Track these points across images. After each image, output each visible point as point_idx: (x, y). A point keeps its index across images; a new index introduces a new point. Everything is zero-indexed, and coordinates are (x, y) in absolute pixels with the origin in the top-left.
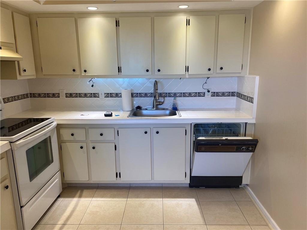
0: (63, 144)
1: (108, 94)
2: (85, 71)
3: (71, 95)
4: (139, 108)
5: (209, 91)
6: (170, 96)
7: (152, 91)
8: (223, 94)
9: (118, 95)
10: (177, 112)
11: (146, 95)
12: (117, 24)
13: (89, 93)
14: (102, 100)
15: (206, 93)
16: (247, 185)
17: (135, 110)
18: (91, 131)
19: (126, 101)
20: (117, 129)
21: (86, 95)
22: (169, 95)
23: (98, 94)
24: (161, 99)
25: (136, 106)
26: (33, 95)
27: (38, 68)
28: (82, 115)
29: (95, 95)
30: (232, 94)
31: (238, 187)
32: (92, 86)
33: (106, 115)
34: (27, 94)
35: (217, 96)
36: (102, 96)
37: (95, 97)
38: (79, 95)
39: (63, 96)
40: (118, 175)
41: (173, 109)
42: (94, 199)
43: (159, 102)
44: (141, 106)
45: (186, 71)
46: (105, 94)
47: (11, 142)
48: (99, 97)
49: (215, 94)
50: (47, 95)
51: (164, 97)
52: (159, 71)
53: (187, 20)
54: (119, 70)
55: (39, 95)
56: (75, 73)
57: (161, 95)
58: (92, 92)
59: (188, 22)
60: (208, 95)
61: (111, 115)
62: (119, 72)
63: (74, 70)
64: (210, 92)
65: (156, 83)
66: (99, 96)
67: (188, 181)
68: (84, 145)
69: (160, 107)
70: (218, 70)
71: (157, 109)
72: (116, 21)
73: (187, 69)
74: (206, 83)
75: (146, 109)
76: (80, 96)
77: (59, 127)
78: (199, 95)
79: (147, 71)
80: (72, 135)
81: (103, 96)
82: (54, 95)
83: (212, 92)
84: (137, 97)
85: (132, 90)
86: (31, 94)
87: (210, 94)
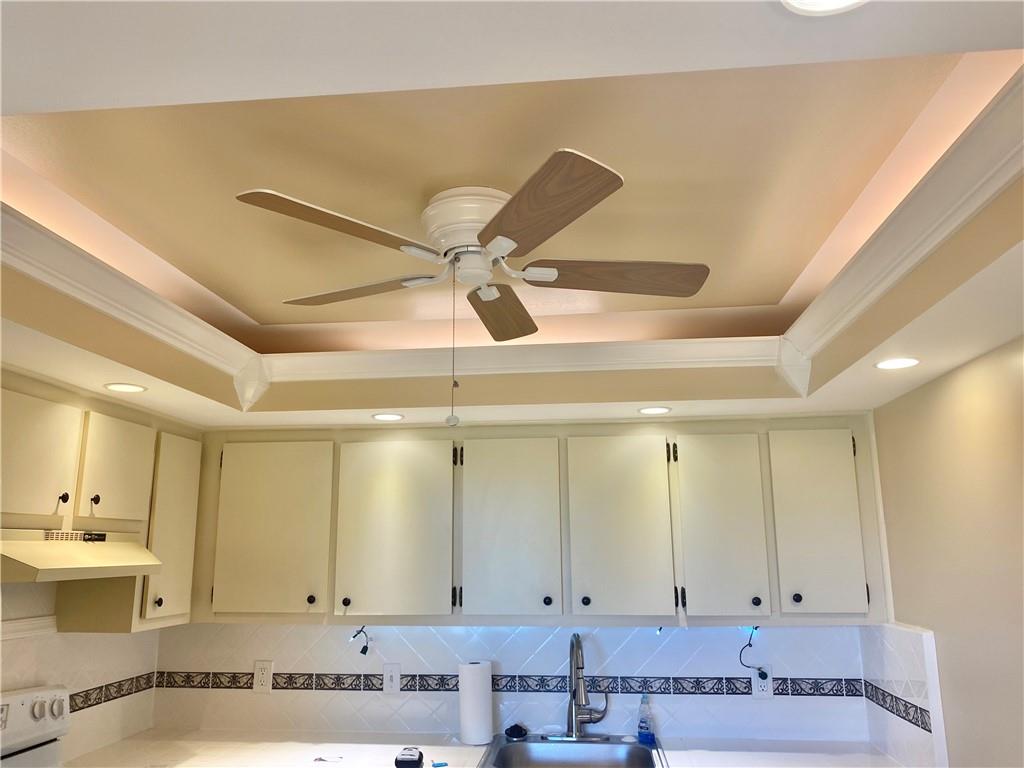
1: (413, 677)
2: (346, 602)
3: (287, 682)
4: (518, 732)
5: (763, 676)
6: (627, 690)
7: (563, 668)
8: (817, 688)
9: (445, 683)
10: (654, 752)
11: (543, 684)
12: (457, 456)
13: (351, 675)
14: (393, 702)
15: (756, 681)
17: (504, 742)
19: (473, 705)
21: (338, 682)
22: (624, 685)
23: (380, 677)
24: (597, 701)
25: (508, 724)
26: (167, 679)
27: (201, 590)
28: (321, 760)
29: (369, 682)
30: (850, 688)
32: (364, 650)
33: (400, 764)
34: (149, 677)
35: (797, 692)
36: (392, 685)
37: (369, 687)
38: (316, 682)
39: (264, 682)
41: (641, 742)
43: (591, 711)
44: (527, 724)
45: (677, 605)
46: (403, 677)
48: (382, 689)
49: (788, 687)
50: (213, 680)
51: (607, 692)
52: (586, 601)
53: (668, 445)
54: (456, 597)
55: (188, 680)
56: (313, 609)
57: (594, 684)
58: (362, 672)
59: (672, 453)
60: (763, 690)
61: (417, 764)
62: (454, 604)
63: (311, 600)
64: (769, 679)
65: (576, 644)
66: (384, 686)
69: (592, 729)
70: (789, 606)
71: (584, 738)
72: (455, 450)
73: (681, 598)
74: (750, 645)
75: (544, 739)
76: (321, 686)
78: (730, 686)
79: (548, 601)
81: (397, 684)
82: (235, 681)
83: (775, 679)
84: (511, 689)
85: (494, 665)
86: (161, 674)
87: (769, 684)
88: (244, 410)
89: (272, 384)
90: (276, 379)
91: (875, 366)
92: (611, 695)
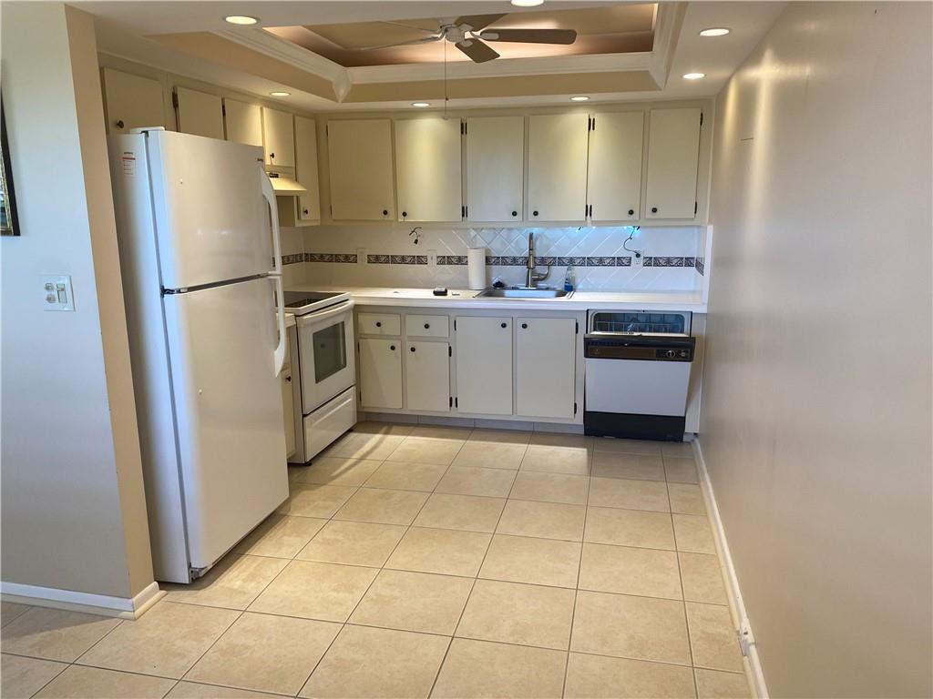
0: (361, 341)
1: (444, 257)
2: (404, 214)
3: (376, 259)
4: (500, 285)
5: (638, 256)
6: (561, 264)
7: (526, 253)
8: (668, 262)
9: (461, 260)
10: (570, 292)
11: (514, 261)
12: (463, 129)
13: (410, 256)
14: (432, 269)
15: (634, 258)
16: (695, 434)
17: (492, 288)
18: (409, 319)
19: (475, 272)
20: (454, 317)
21: (403, 260)
22: (560, 261)
23: (426, 257)
24: (541, 270)
25: (495, 281)
26: (310, 258)
27: (326, 209)
28: (396, 293)
29: (420, 260)
30: (688, 262)
31: (682, 440)
32: (416, 242)
33: (436, 293)
34: (301, 255)
35: (657, 265)
36: (432, 262)
37: (420, 263)
38: (392, 260)
39: (363, 260)
40: (453, 402)
41: (566, 289)
42: (409, 437)
43: (539, 275)
44: (506, 282)
45: (587, 215)
46: (438, 257)
47: (296, 316)
48: (427, 264)
49: (652, 262)
50: (335, 258)
51: (549, 265)
52: (536, 213)
53: (590, 120)
54: (464, 212)
55: (322, 258)
56: (386, 218)
57: (543, 261)
58: (416, 254)
59: (591, 125)
60: (637, 264)
61: (444, 293)
62: (463, 215)
63: (385, 213)
64: (642, 257)
65: (532, 238)
66: (428, 262)
67: (579, 420)
68: (397, 344)
69: (541, 284)
70: (649, 214)
71: (535, 288)
72: (462, 125)
73: (589, 211)
74: (631, 238)
75: (513, 288)
76: (394, 261)
77: (357, 310)
78: (619, 262)
79: (514, 214)
80: (379, 325)
81: (435, 261)
82: (348, 259)
83: (645, 258)
84: (497, 264)
85: (487, 251)
86: (307, 255)
87: (641, 260)
88: (340, 101)
89: (354, 86)
90: (355, 83)
91: (682, 76)
92: (553, 267)
